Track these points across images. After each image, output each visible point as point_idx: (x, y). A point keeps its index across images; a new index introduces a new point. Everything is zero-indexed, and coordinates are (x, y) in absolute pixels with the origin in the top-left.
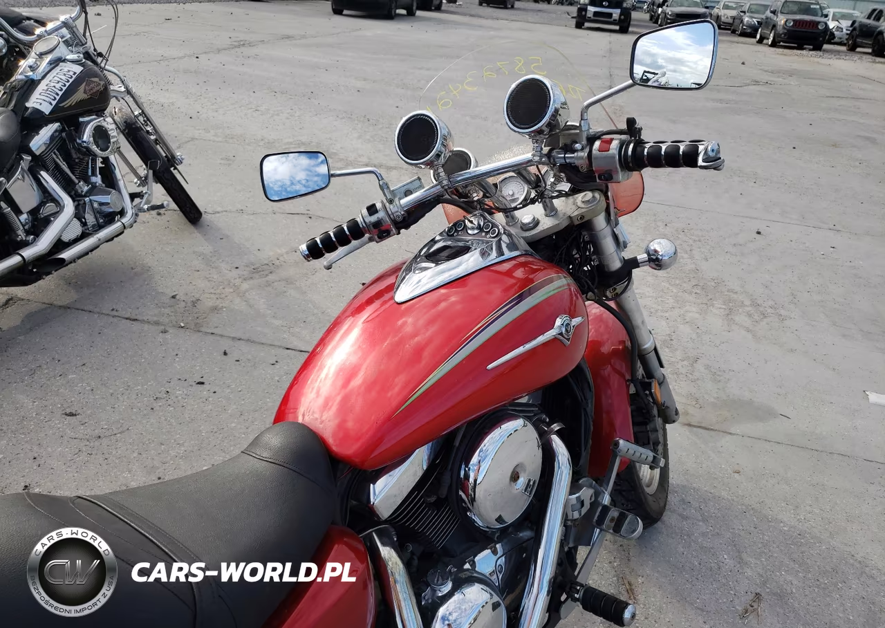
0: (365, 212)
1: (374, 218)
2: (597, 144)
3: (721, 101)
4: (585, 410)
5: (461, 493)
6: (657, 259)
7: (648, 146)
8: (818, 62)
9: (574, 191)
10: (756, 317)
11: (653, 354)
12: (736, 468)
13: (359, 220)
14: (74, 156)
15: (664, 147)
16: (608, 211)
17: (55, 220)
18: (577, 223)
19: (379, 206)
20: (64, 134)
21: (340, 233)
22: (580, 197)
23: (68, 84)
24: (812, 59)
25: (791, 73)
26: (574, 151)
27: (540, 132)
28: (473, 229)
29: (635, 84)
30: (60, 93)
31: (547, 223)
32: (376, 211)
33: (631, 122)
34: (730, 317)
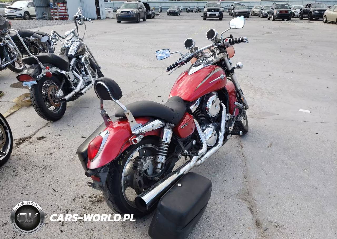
0: (178, 60)
1: (181, 61)
2: (225, 40)
3: (256, 40)
4: (227, 98)
5: (206, 110)
6: (239, 66)
7: (234, 39)
8: (289, 24)
9: (220, 53)
10: (270, 95)
11: (240, 91)
12: (265, 125)
13: (177, 62)
14: (79, 67)
15: (237, 39)
16: (227, 56)
17: (79, 83)
18: (221, 59)
19: (181, 58)
20: (77, 61)
21: (173, 65)
22: (221, 54)
23: (77, 47)
24: (287, 23)
25: (280, 29)
26: (220, 42)
27: (213, 39)
28: (201, 61)
29: (231, 28)
30: (76, 50)
31: (215, 60)
32: (181, 60)
33: (231, 35)
34: (262, 95)
